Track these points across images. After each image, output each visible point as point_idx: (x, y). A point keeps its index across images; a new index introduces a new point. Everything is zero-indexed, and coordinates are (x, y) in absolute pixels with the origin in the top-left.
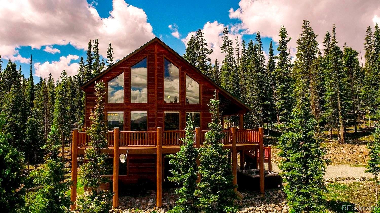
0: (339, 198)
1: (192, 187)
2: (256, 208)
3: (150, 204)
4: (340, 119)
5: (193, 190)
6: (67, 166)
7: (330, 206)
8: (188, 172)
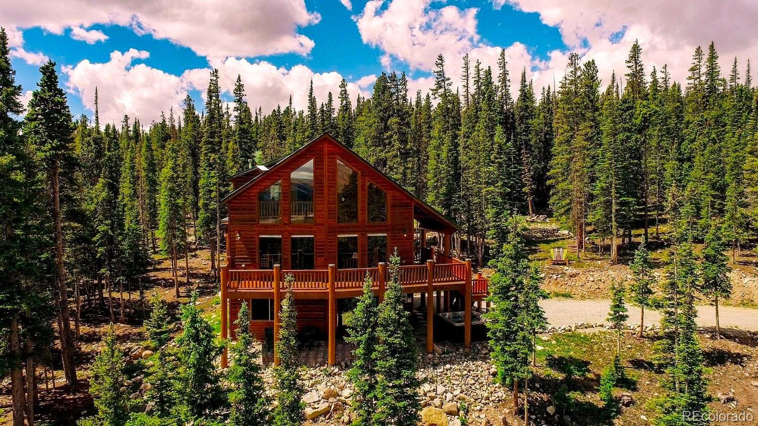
0: (572, 353)
1: (369, 349)
2: (456, 367)
3: (320, 360)
4: (613, 227)
5: (371, 352)
6: (184, 294)
7: (557, 364)
8: (366, 333)
